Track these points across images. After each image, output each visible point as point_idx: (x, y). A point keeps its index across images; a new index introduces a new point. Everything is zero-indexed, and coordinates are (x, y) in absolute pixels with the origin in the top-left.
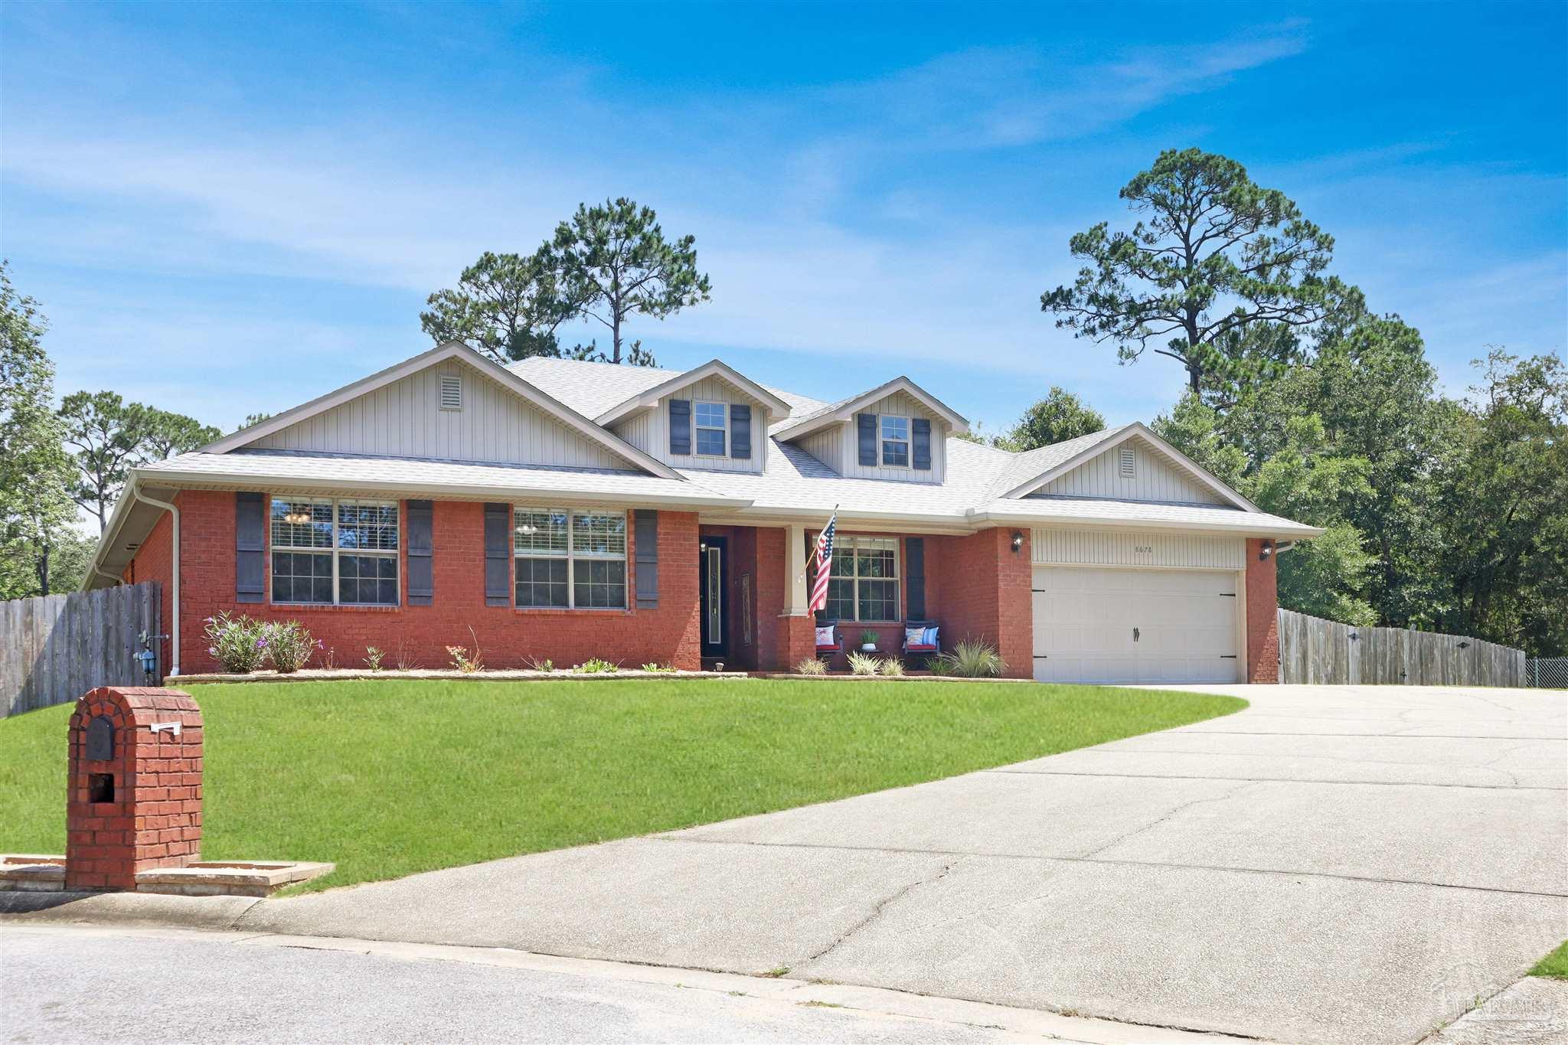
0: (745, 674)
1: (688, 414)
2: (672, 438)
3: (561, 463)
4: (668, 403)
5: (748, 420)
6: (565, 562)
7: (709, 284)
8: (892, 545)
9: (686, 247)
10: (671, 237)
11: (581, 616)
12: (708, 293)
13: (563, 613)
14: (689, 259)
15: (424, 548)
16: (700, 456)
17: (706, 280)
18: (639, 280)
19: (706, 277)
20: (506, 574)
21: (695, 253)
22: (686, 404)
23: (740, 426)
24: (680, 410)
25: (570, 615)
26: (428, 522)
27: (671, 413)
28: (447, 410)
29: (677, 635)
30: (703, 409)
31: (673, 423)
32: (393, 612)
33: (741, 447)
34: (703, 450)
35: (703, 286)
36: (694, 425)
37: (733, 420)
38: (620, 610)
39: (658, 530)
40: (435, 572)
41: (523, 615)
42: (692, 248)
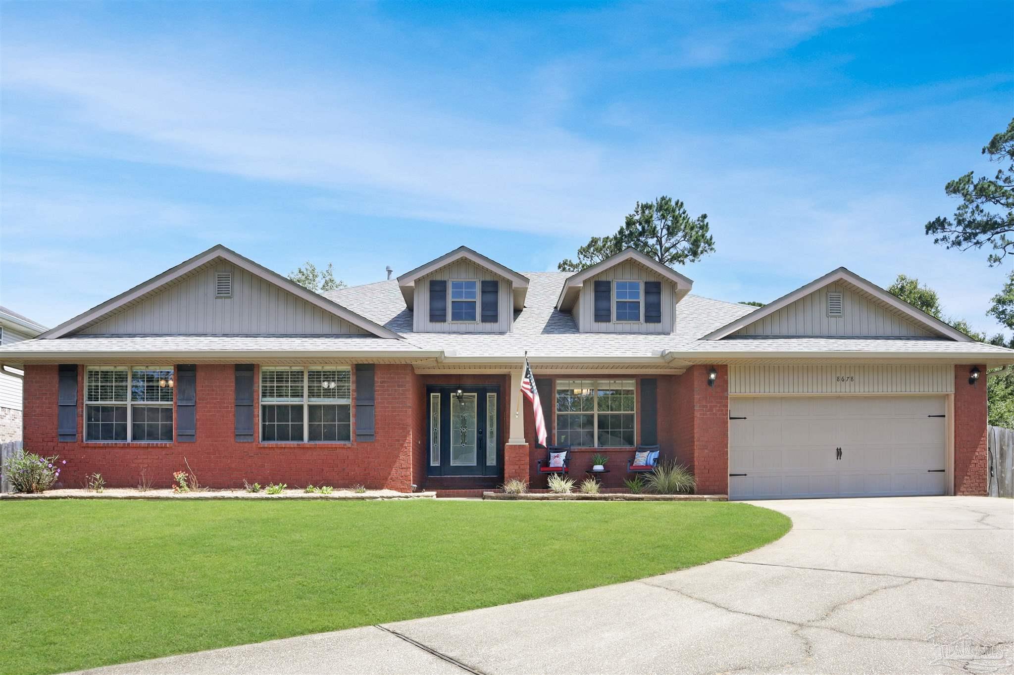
0: (434, 493)
1: (444, 291)
2: (431, 310)
3: (299, 331)
4: (429, 284)
5: (496, 292)
6: (301, 407)
7: (713, 241)
8: (630, 385)
9: (703, 221)
10: (693, 217)
11: (311, 448)
12: (713, 246)
13: (296, 446)
14: (704, 227)
15: (189, 399)
16: (454, 322)
17: (711, 239)
18: (674, 243)
19: (711, 237)
20: (251, 416)
21: (707, 223)
22: (444, 283)
23: (490, 298)
24: (437, 288)
25: (303, 448)
26: (193, 381)
27: (431, 291)
28: (221, 298)
29: (391, 460)
30: (455, 286)
31: (432, 298)
32: (165, 447)
33: (490, 313)
34: (456, 317)
35: (709, 243)
36: (450, 299)
37: (483, 292)
38: (347, 443)
39: (376, 379)
40: (198, 417)
41: (264, 448)
42: (706, 221)
